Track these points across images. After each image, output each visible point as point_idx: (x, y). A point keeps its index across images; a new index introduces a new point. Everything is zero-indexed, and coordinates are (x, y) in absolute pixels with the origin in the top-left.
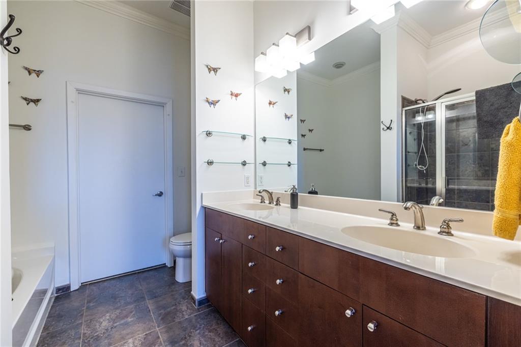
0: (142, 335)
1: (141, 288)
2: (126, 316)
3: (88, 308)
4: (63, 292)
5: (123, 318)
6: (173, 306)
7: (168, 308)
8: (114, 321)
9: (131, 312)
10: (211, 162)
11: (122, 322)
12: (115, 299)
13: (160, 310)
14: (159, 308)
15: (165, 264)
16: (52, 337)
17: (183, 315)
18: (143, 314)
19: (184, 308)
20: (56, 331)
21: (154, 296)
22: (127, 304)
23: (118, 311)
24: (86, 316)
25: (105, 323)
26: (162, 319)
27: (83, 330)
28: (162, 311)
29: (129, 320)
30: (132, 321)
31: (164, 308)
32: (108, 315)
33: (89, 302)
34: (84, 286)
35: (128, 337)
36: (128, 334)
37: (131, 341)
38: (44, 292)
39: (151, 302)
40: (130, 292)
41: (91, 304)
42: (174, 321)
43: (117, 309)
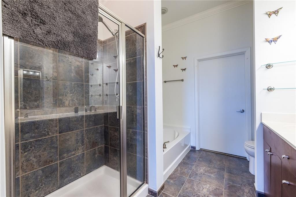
0: (214, 187)
1: (225, 164)
2: (212, 173)
3: (199, 160)
4: (193, 149)
5: (210, 173)
6: (239, 184)
7: (236, 183)
8: (206, 172)
9: (215, 173)
10: (271, 89)
11: (209, 174)
12: (211, 162)
13: (230, 181)
14: (229, 180)
15: (246, 158)
16: (184, 164)
17: (244, 194)
18: (220, 178)
19: (247, 190)
20: (186, 162)
21: (230, 172)
22: (215, 168)
23: (209, 169)
24: (197, 163)
25: (201, 170)
26: (229, 187)
27: (193, 167)
28: (231, 183)
29: (212, 176)
30: (213, 177)
31: (233, 182)
32: (205, 167)
33: (200, 158)
34: (201, 150)
35: (208, 183)
36: (208, 182)
37: (208, 185)
38: (186, 146)
39: (227, 174)
40: (219, 163)
41: (200, 159)
42: (235, 193)
43: (209, 167)
